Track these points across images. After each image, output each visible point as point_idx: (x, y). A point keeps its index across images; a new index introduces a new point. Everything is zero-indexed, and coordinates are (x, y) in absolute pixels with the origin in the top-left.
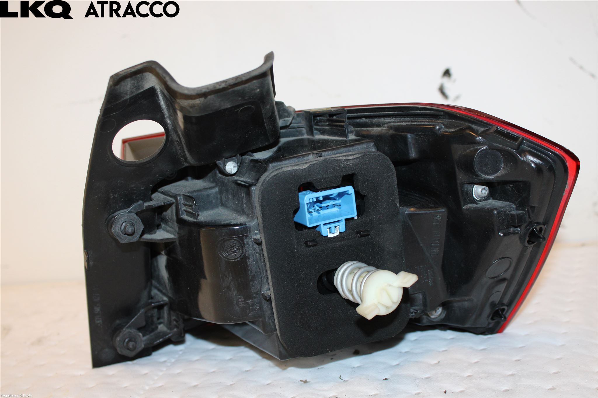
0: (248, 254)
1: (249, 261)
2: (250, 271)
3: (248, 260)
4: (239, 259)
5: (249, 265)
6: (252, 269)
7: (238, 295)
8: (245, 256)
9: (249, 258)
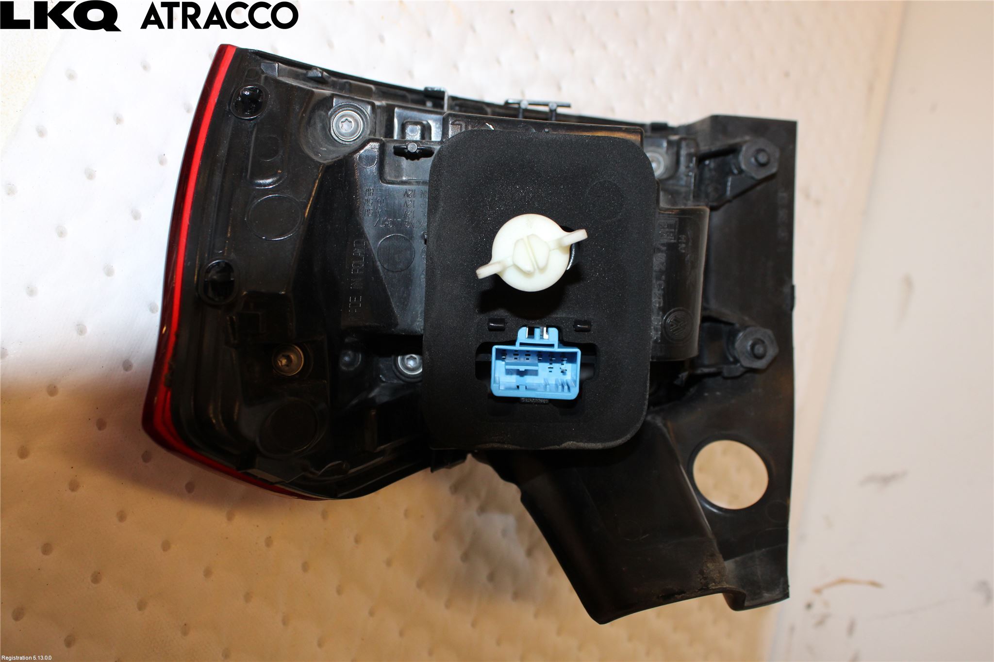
0: (658, 314)
1: (660, 303)
2: (662, 287)
3: (661, 305)
4: (672, 310)
5: (661, 298)
6: (659, 290)
7: (684, 253)
8: (664, 314)
9: (659, 308)
